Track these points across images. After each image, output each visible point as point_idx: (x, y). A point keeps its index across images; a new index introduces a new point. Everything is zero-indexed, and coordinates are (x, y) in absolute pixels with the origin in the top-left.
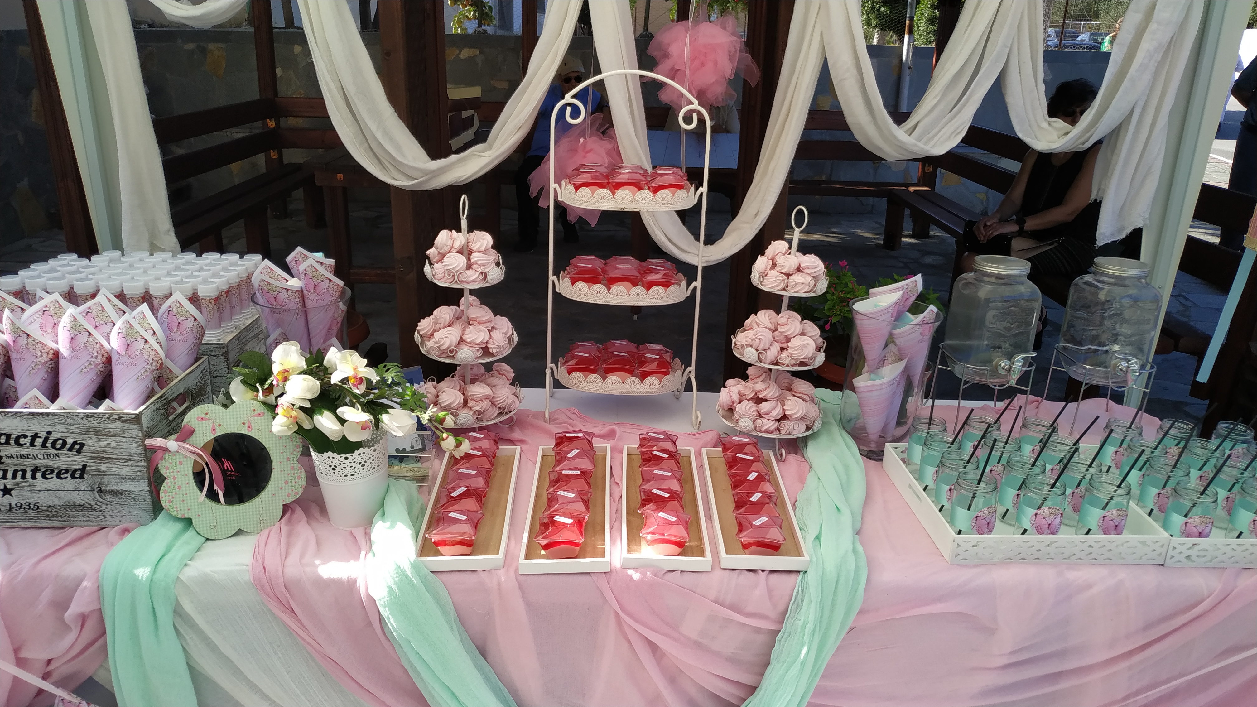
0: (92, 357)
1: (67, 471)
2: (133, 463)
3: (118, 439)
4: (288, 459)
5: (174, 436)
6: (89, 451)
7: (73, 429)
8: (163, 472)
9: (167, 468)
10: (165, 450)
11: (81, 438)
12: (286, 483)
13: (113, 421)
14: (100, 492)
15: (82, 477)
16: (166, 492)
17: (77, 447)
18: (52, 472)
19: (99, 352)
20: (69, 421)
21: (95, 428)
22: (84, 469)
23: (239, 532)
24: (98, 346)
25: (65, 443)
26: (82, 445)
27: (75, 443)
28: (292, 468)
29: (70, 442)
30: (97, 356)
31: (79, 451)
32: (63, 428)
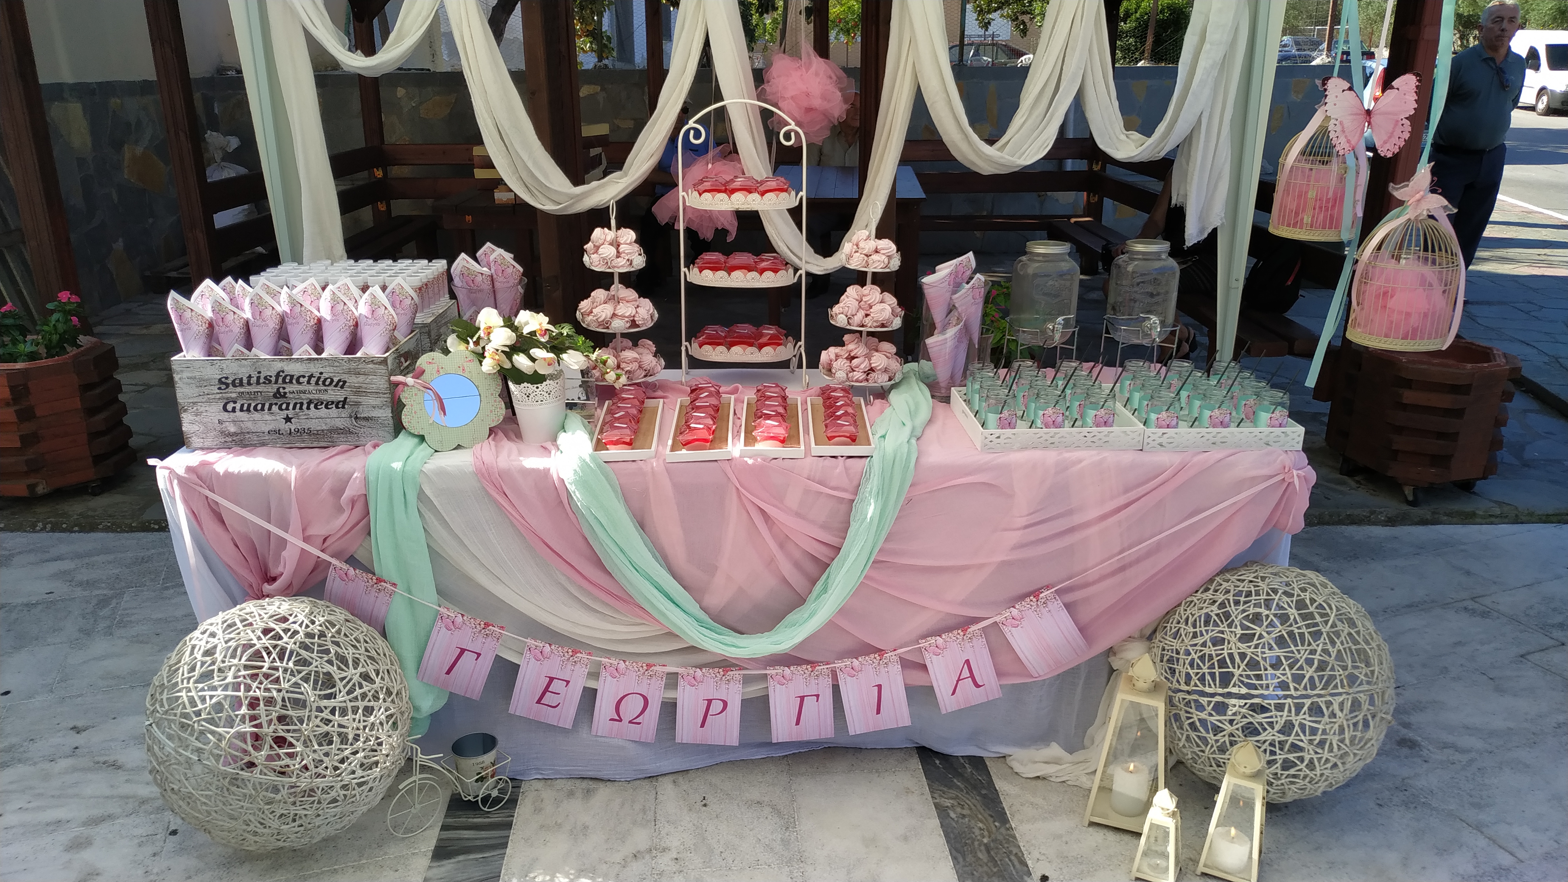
0: (346, 320)
1: (333, 403)
2: (381, 395)
3: (371, 377)
4: (492, 394)
5: (411, 375)
6: (349, 387)
7: (338, 370)
8: (404, 400)
9: (406, 398)
10: (405, 384)
11: (344, 377)
12: (491, 411)
13: (368, 363)
14: (356, 418)
15: (343, 407)
16: (406, 415)
17: (341, 383)
18: (322, 403)
19: (350, 317)
20: (336, 364)
21: (354, 369)
22: (345, 402)
23: (459, 447)
24: (350, 312)
25: (332, 381)
26: (345, 382)
27: (339, 381)
28: (495, 401)
29: (336, 380)
30: (349, 320)
31: (342, 387)
32: (331, 369)
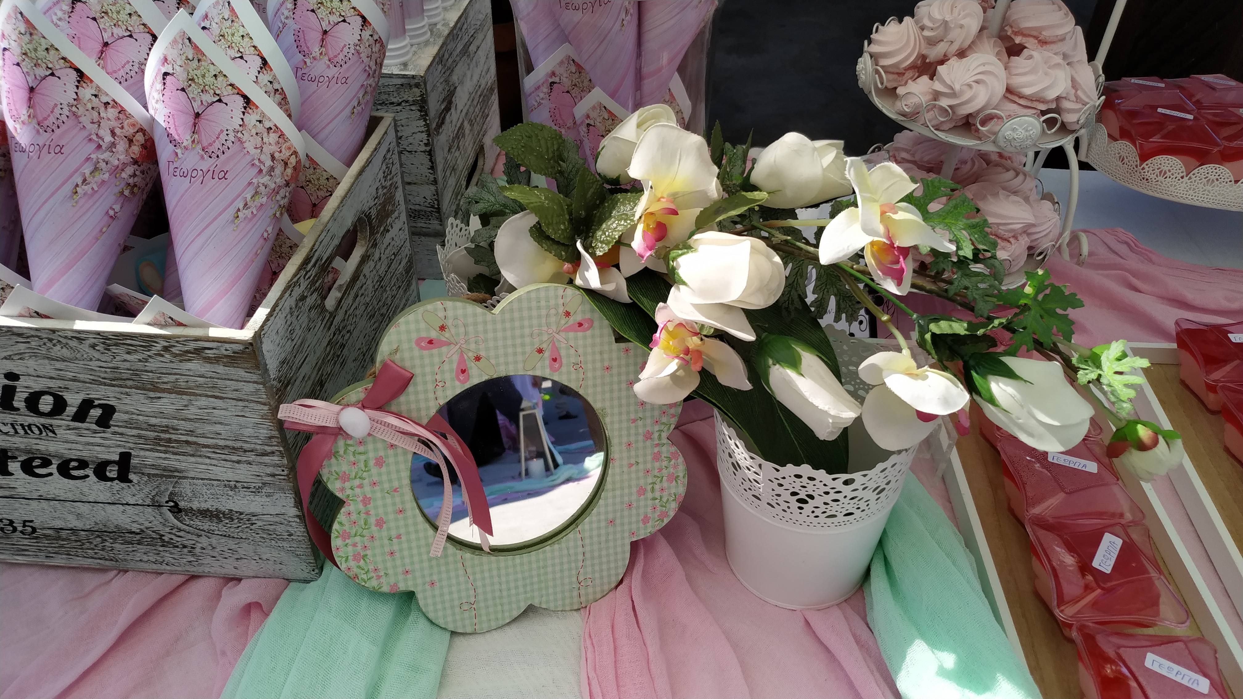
0: (99, 146)
1: (83, 464)
2: (252, 457)
3: (203, 402)
4: (648, 436)
6: (129, 424)
7: (72, 370)
8: (335, 486)
9: (345, 478)
10: (339, 432)
11: (100, 394)
12: (642, 491)
13: (185, 356)
14: (176, 510)
15: (123, 477)
16: (345, 536)
17: (96, 413)
18: (46, 463)
19: (118, 131)
20: (57, 351)
21: (136, 373)
22: (125, 459)
23: (530, 611)
24: (112, 113)
25: (60, 405)
26: (109, 411)
27: (87, 405)
28: (657, 457)
29: (74, 400)
30: (113, 145)
31: (104, 422)
32: (47, 368)
